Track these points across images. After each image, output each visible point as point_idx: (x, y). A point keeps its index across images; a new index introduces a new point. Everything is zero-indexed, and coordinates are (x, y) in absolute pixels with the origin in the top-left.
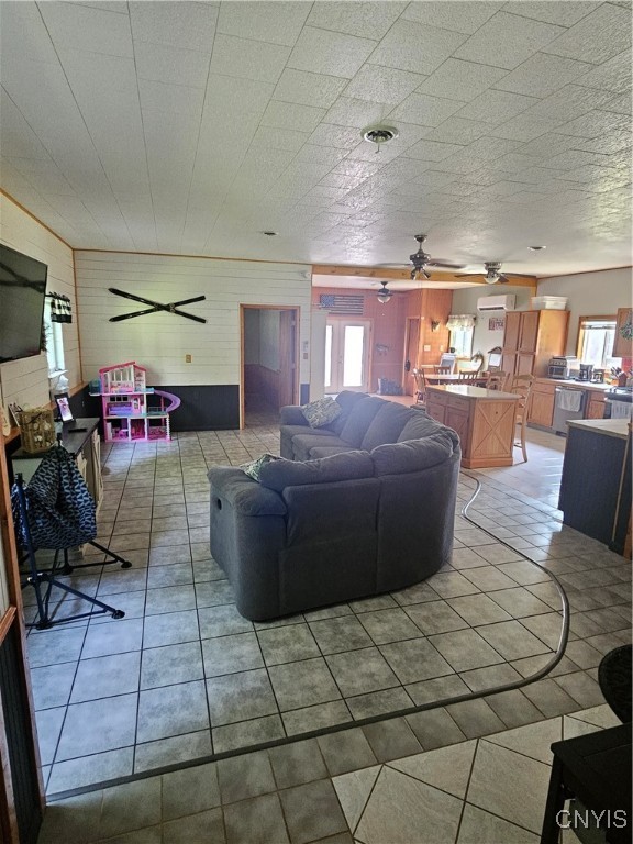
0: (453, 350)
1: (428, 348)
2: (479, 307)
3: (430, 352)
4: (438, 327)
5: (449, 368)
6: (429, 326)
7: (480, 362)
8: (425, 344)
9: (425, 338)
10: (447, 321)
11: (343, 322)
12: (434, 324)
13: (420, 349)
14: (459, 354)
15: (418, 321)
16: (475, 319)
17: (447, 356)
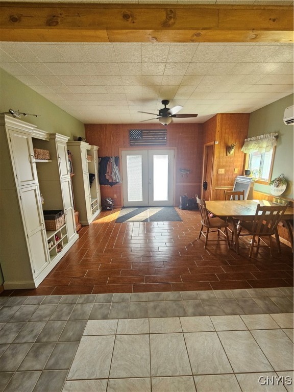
0: (247, 173)
1: (222, 171)
2: (285, 120)
3: (225, 175)
4: (232, 151)
5: (243, 193)
6: (223, 151)
7: (284, 187)
8: (219, 167)
9: (219, 162)
10: (242, 144)
11: (150, 152)
12: (228, 148)
13: (215, 172)
14: (254, 176)
15: (213, 147)
16: (277, 137)
17: (240, 179)
